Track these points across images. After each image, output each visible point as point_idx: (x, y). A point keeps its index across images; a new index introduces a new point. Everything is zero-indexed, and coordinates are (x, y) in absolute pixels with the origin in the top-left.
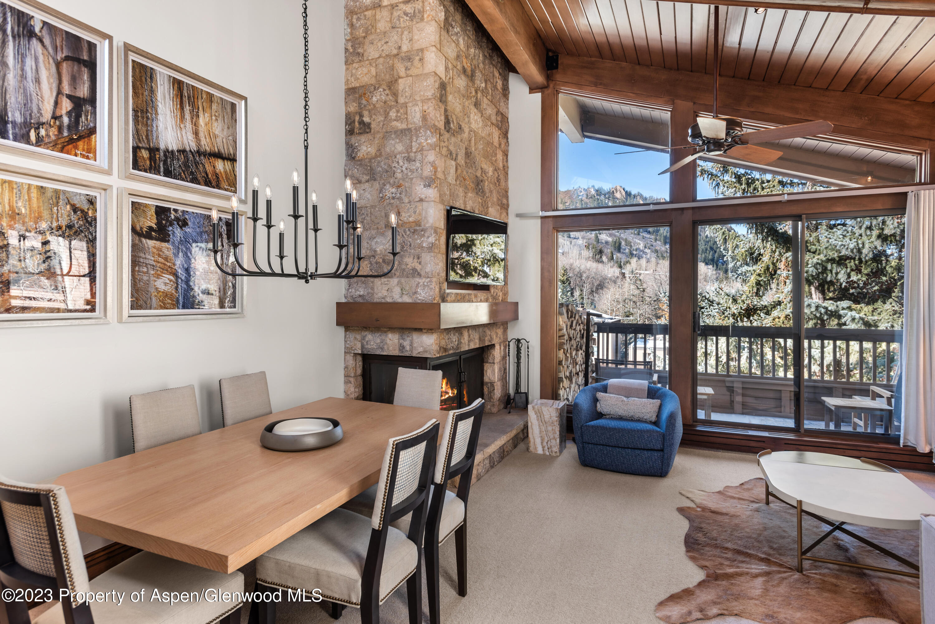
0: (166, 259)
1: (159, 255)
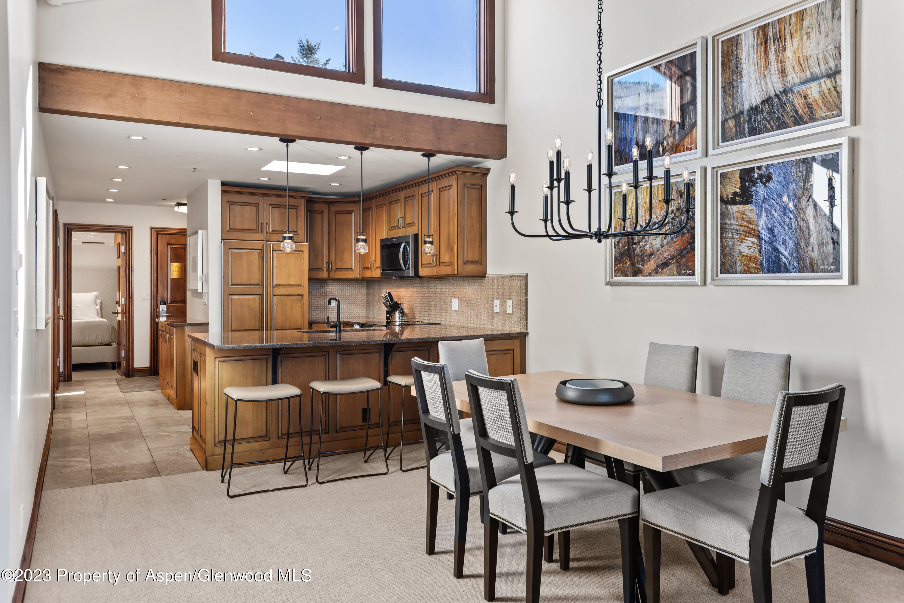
0: (749, 222)
1: (743, 219)
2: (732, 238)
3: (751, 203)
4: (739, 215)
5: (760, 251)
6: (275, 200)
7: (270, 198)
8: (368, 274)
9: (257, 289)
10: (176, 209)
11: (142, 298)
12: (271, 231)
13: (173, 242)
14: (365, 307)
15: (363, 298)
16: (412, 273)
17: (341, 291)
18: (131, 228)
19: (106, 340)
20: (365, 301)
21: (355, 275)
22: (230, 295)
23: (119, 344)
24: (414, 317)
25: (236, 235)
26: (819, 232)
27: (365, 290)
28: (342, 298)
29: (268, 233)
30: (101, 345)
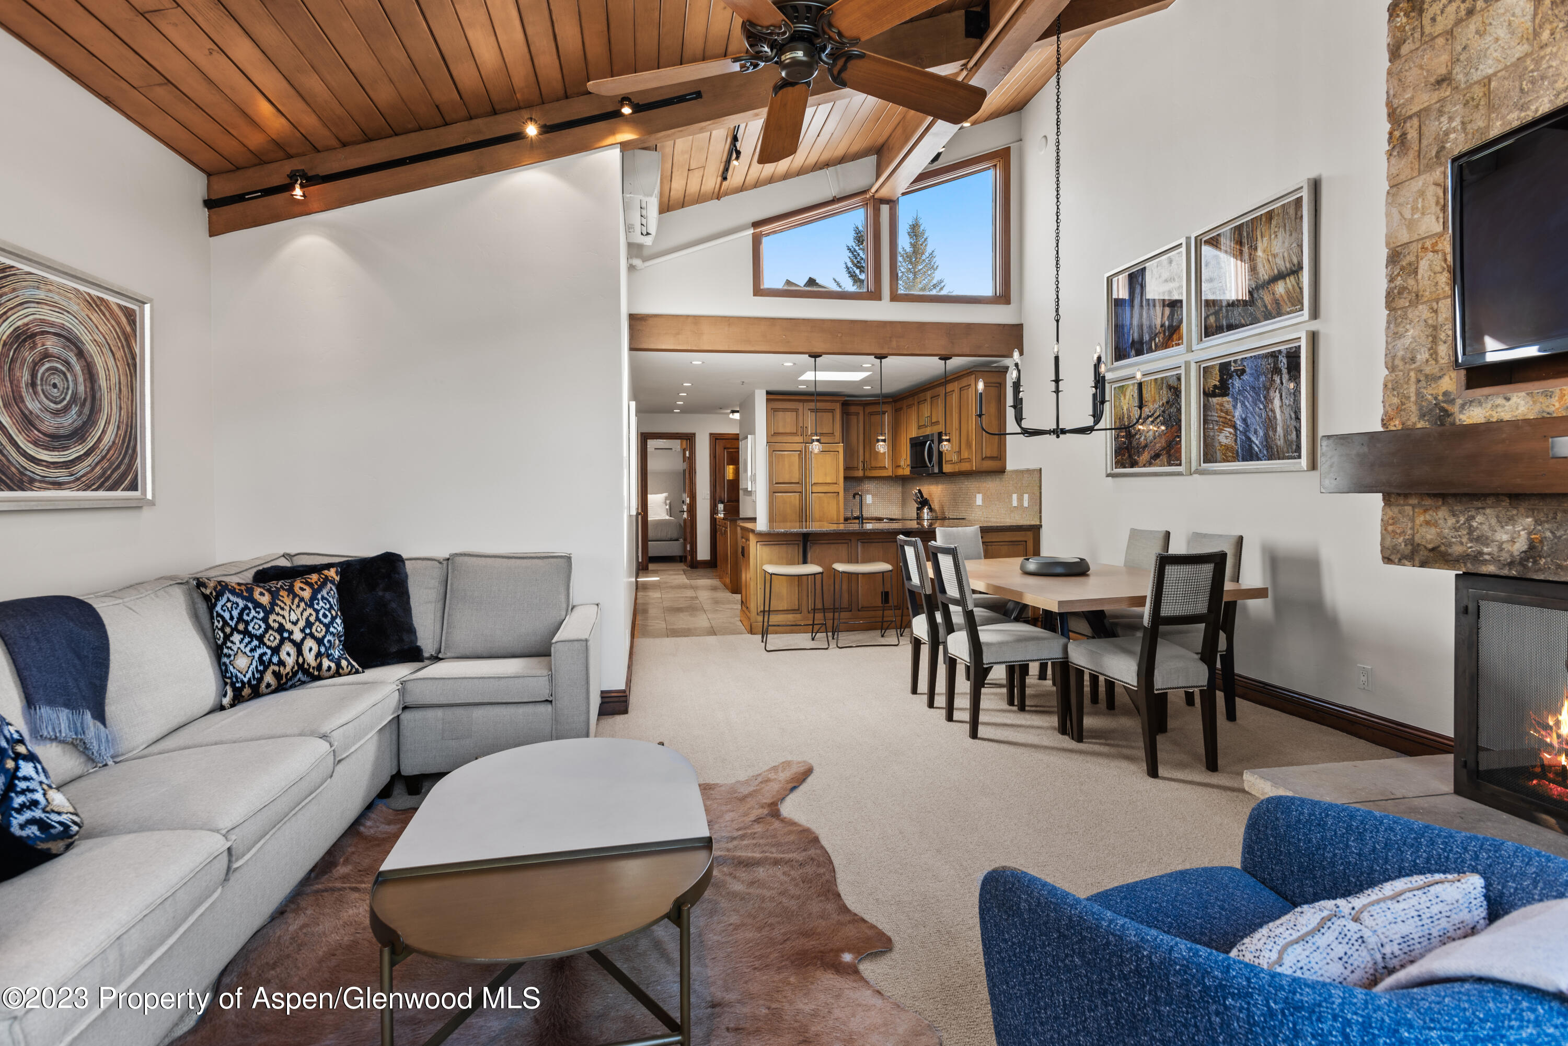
0: (1227, 413)
1: (1221, 411)
2: (1213, 429)
3: (1227, 395)
4: (1218, 407)
5: (1236, 441)
6: (813, 405)
7: (809, 403)
8: (900, 472)
9: (797, 487)
10: (731, 416)
11: (704, 498)
12: (809, 433)
13: (728, 446)
14: (900, 504)
15: (897, 496)
16: (936, 470)
18: (694, 434)
19: (675, 536)
20: (900, 498)
21: (888, 473)
22: (775, 492)
23: (685, 540)
24: (943, 513)
25: (779, 439)
26: (1284, 421)
27: (897, 488)
29: (804, 436)
30: (671, 540)
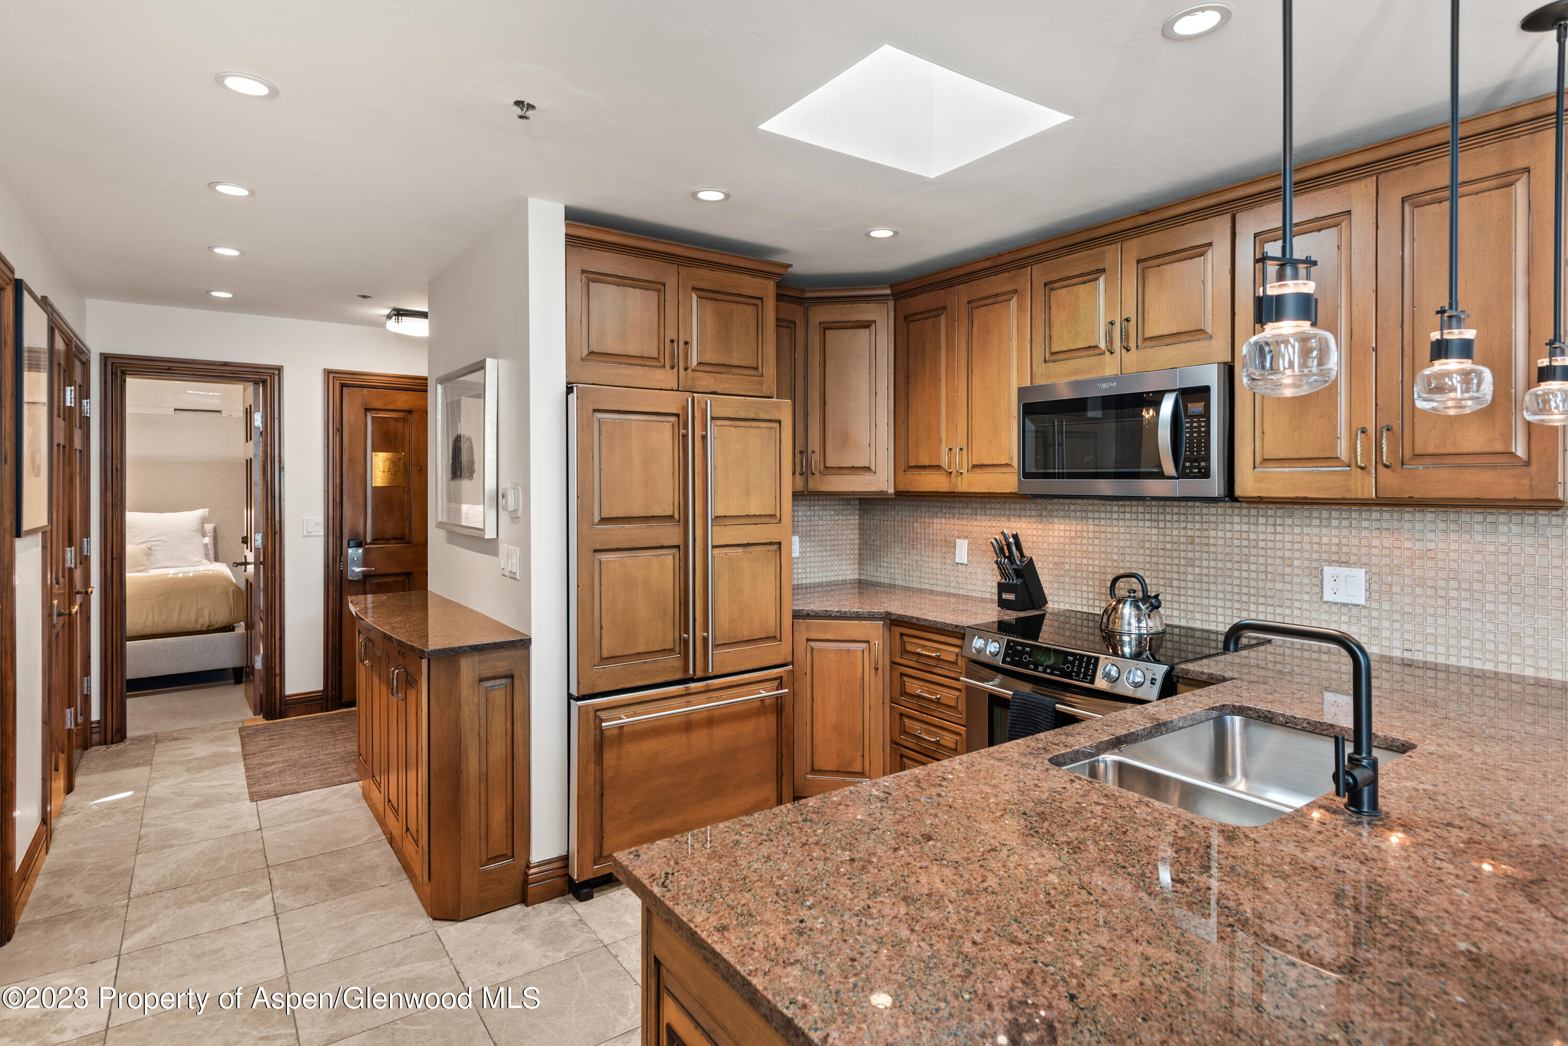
6: (707, 277)
7: (694, 269)
9: (671, 534)
10: (393, 326)
11: (305, 534)
12: (695, 363)
13: (378, 404)
14: (856, 556)
15: (852, 537)
17: (810, 521)
18: (279, 369)
20: (856, 542)
21: (870, 485)
22: (596, 551)
23: (250, 626)
25: (607, 371)
27: (857, 517)
28: (812, 539)
29: (689, 371)
